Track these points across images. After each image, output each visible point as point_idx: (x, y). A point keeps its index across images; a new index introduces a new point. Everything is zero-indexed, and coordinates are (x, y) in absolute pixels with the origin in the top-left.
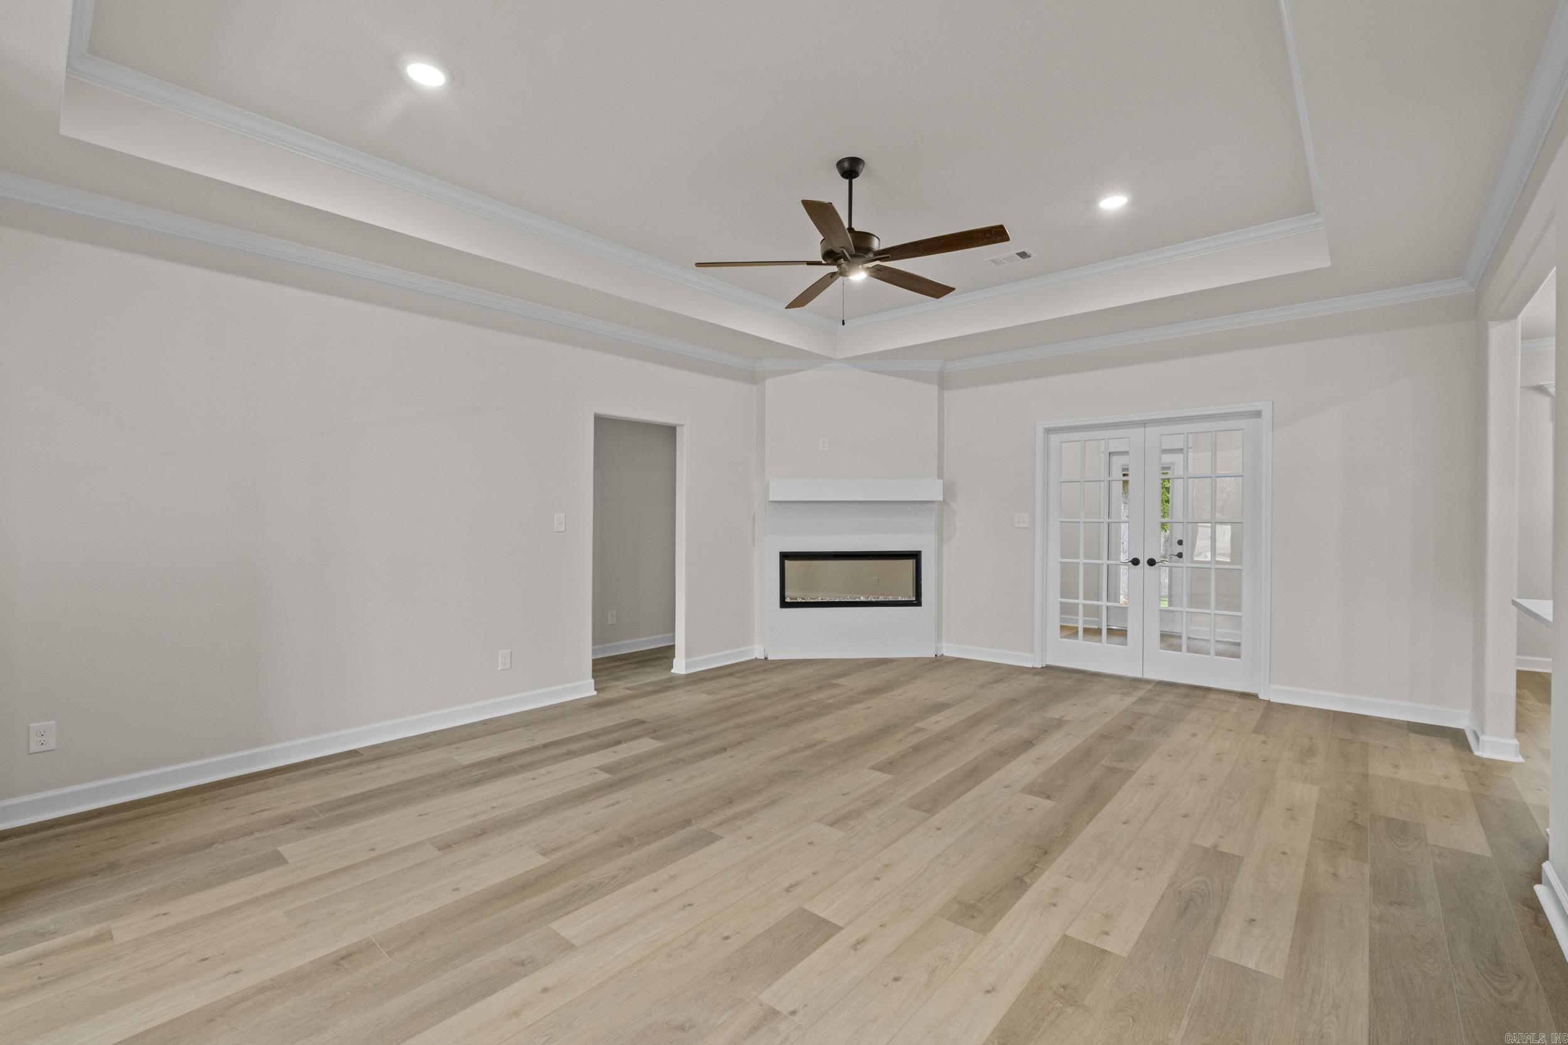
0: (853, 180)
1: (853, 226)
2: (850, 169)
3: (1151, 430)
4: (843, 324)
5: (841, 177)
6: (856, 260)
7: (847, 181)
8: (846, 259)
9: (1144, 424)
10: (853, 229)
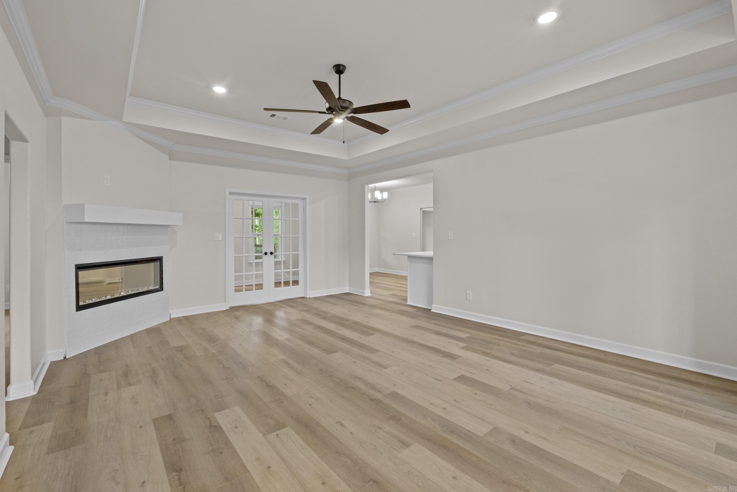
0: (341, 75)
1: (341, 97)
2: (339, 69)
3: (270, 199)
4: (344, 142)
5: (336, 74)
6: (341, 112)
7: (338, 75)
8: (337, 111)
9: (268, 196)
10: (341, 98)
